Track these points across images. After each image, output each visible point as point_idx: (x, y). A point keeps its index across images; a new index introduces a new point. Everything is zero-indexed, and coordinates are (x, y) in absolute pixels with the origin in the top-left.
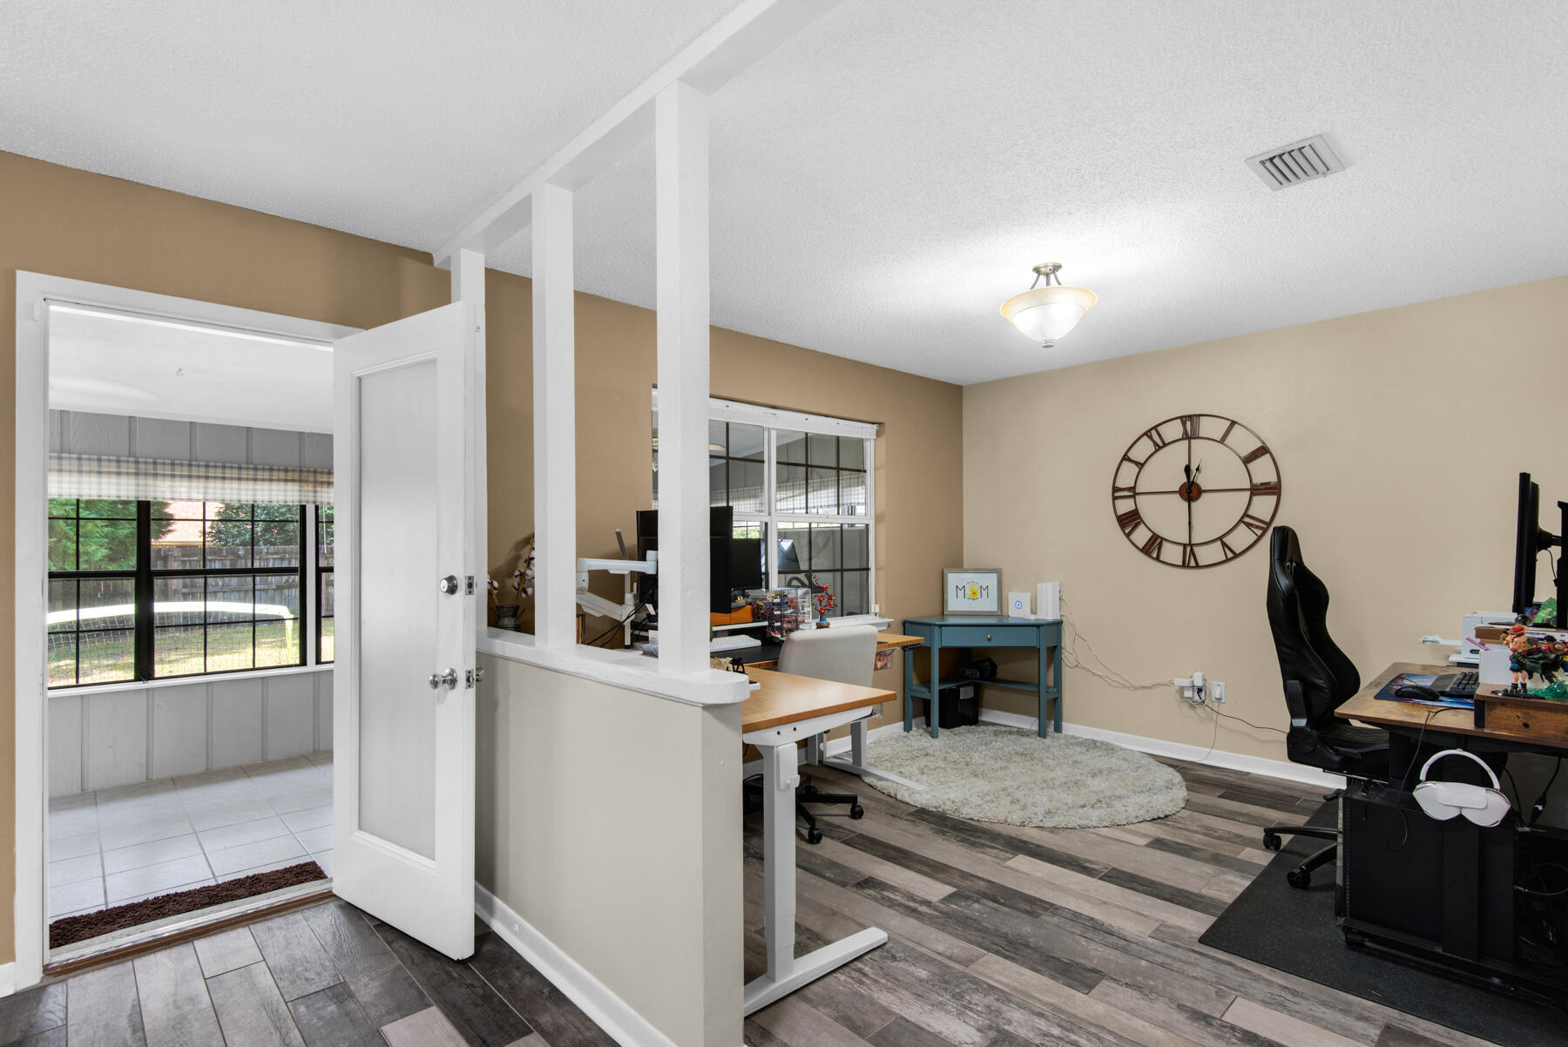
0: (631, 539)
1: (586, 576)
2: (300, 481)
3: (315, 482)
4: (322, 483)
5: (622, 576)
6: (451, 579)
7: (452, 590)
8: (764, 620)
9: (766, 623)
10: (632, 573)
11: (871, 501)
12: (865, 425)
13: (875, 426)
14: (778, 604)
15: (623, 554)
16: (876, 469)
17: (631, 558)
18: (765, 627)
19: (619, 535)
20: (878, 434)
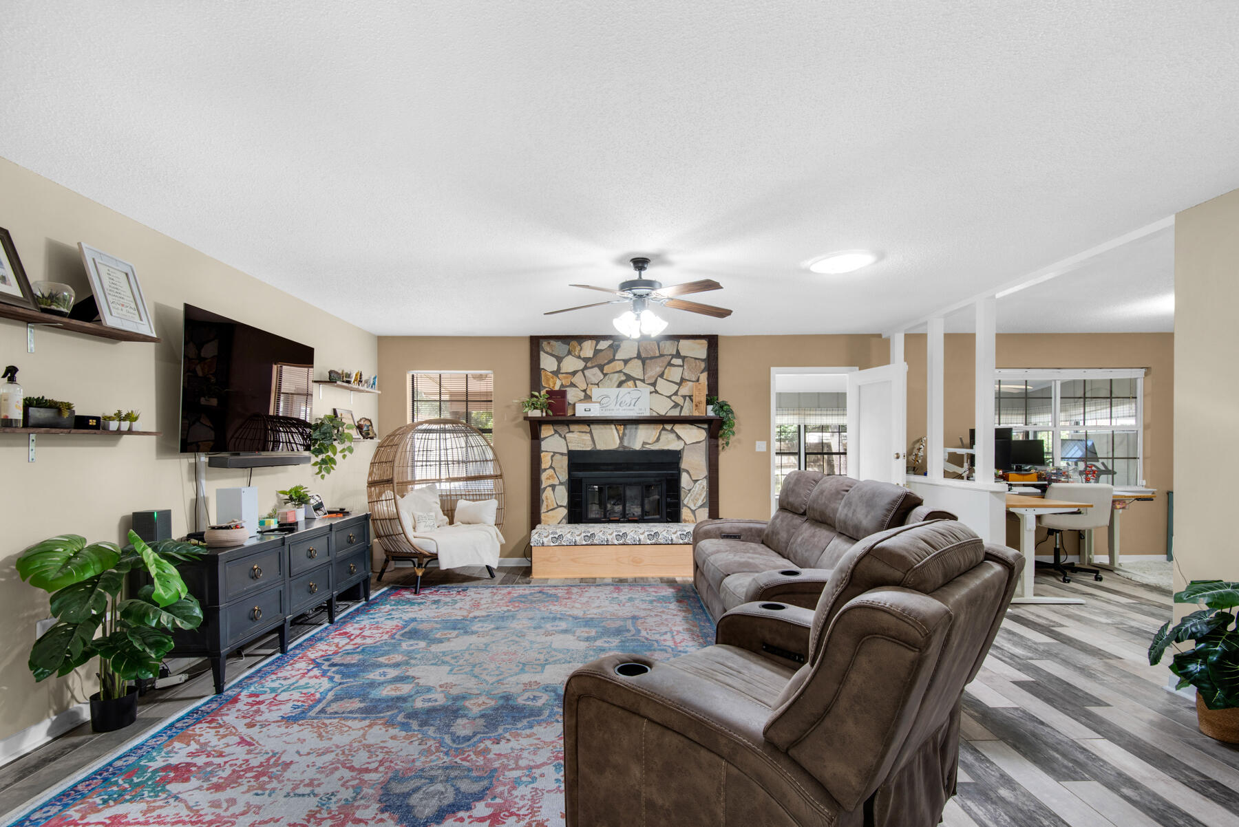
0: (967, 440)
1: (947, 454)
2: (799, 414)
3: (805, 414)
4: (807, 414)
5: (963, 455)
6: (897, 454)
7: (898, 458)
8: (1045, 481)
9: (1046, 483)
10: (968, 454)
11: (1141, 415)
12: (1133, 370)
13: (1144, 370)
14: (1054, 474)
15: (963, 446)
16: (1144, 396)
17: (967, 448)
18: (1046, 484)
19: (961, 439)
20: (1146, 374)
